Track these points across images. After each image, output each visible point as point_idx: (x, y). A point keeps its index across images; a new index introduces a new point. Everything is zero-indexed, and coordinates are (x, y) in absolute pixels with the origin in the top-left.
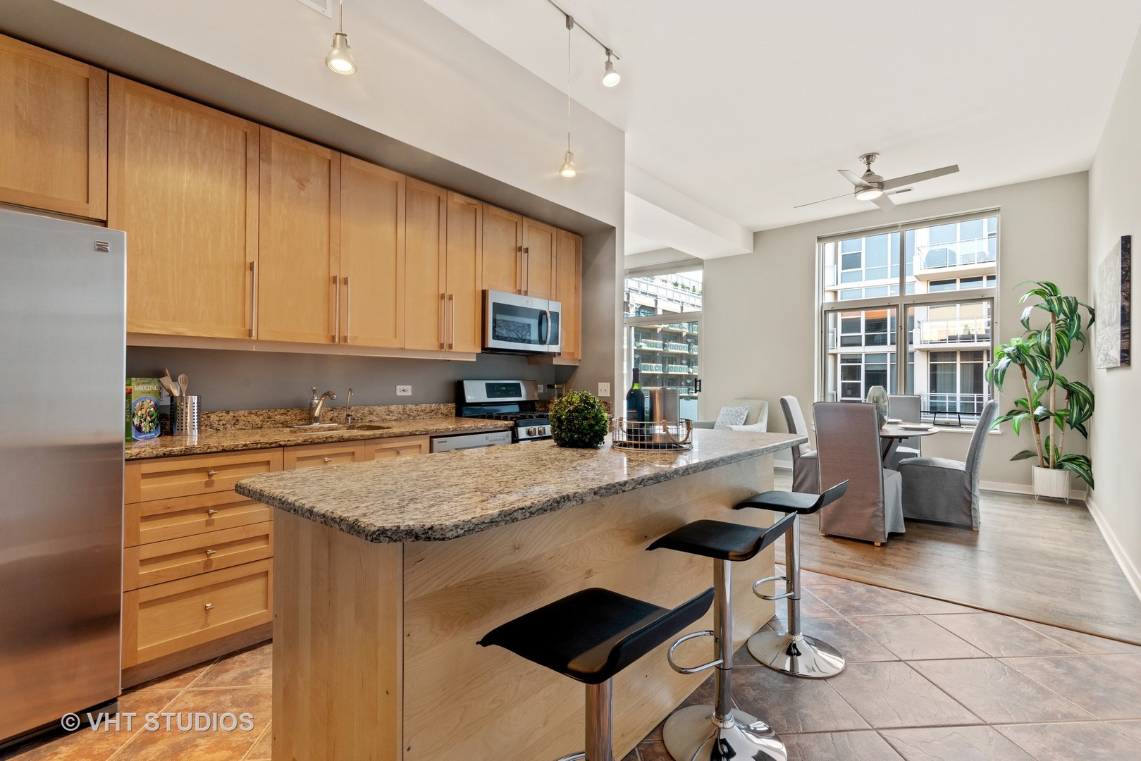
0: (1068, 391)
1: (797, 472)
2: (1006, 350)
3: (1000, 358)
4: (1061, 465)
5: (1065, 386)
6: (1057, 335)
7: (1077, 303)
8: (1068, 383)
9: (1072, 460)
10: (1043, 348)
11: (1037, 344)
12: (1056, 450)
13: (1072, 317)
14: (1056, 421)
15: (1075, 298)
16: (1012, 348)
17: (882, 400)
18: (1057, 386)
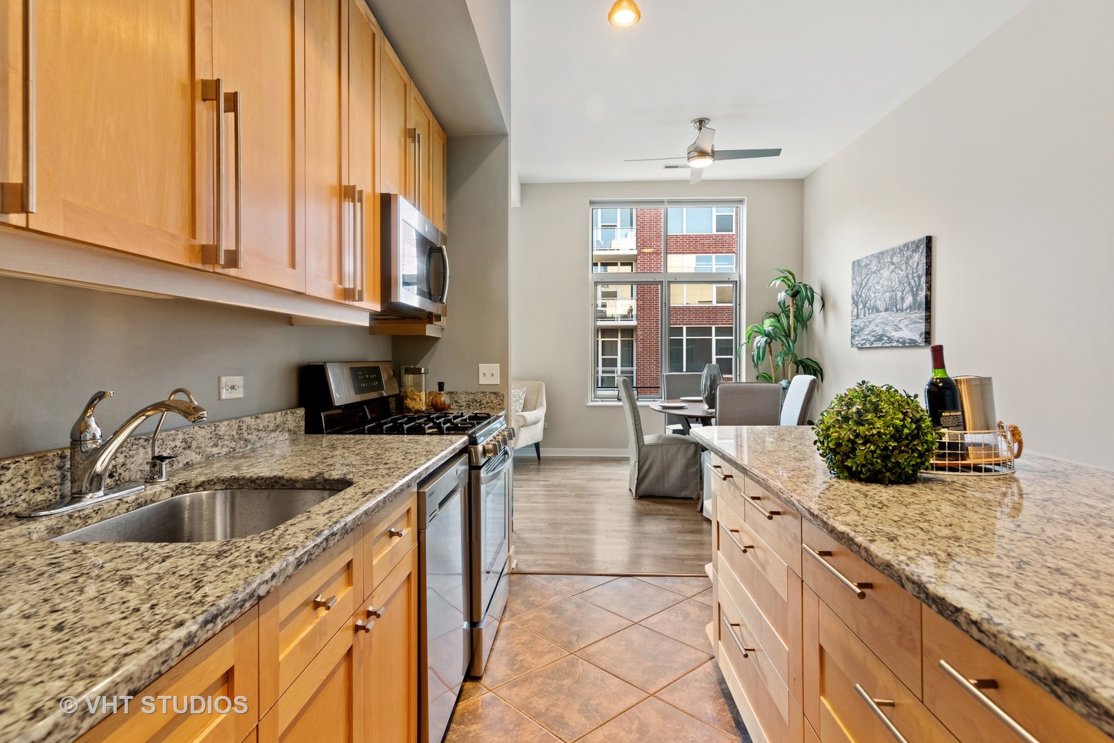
0: (798, 366)
1: (642, 462)
5: (797, 361)
6: (794, 317)
8: (799, 359)
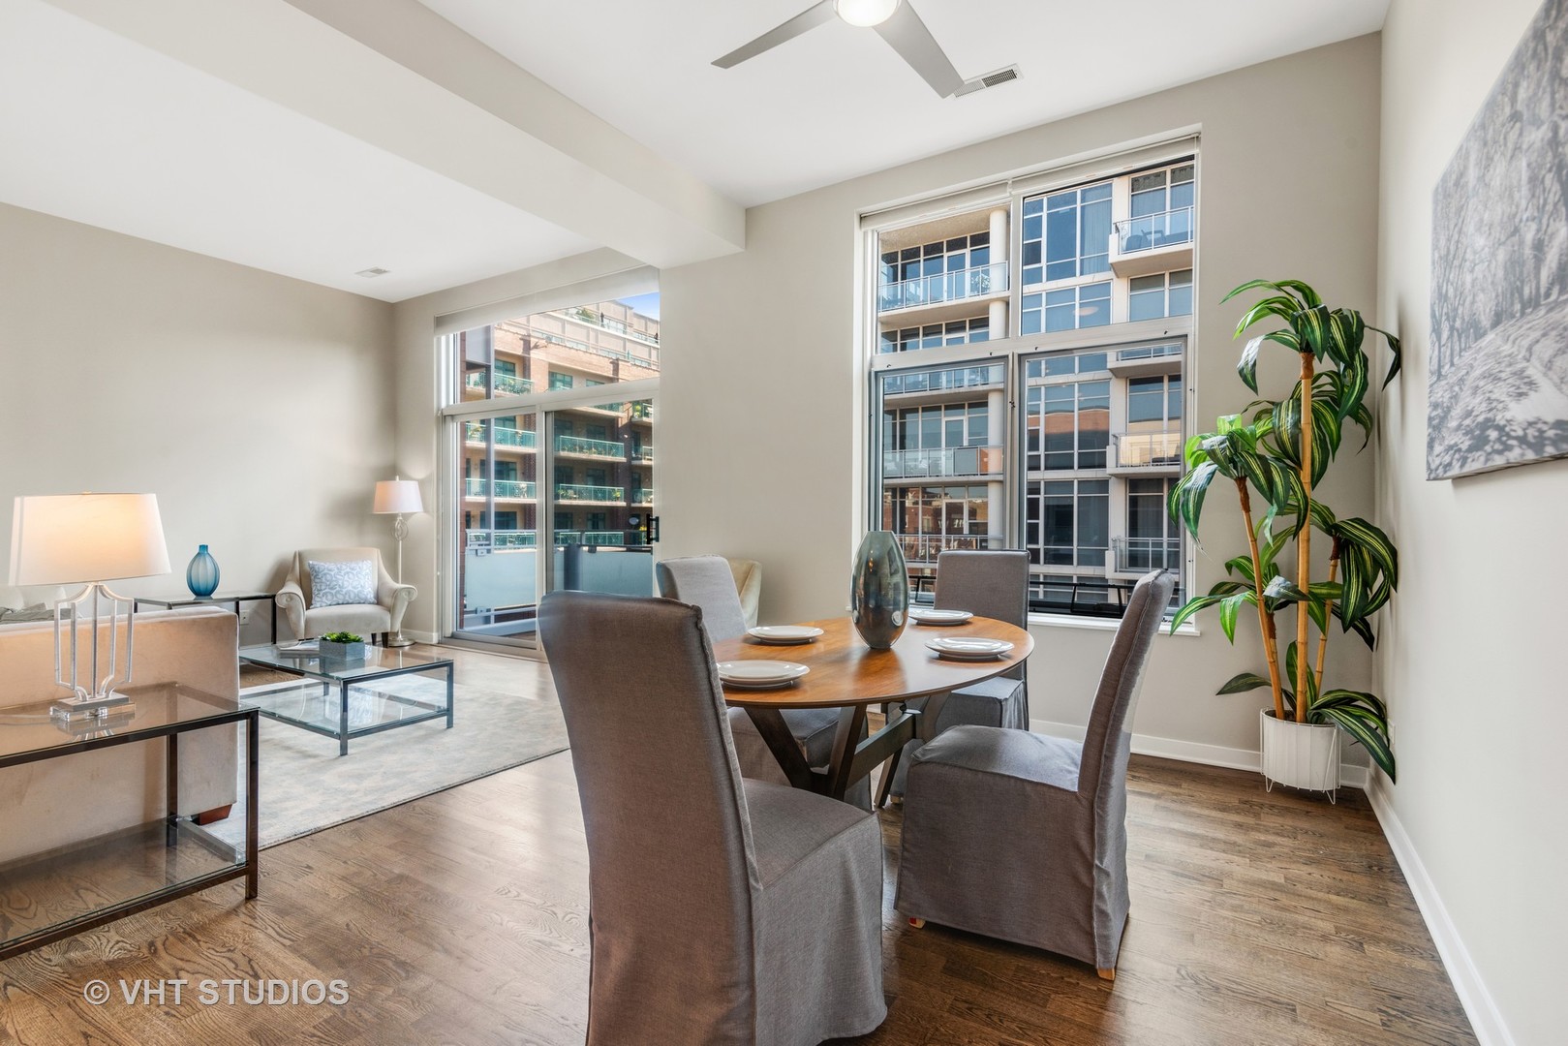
0: (1337, 540)
2: (1207, 444)
3: (1195, 465)
4: (1319, 714)
5: (1332, 528)
6: (1314, 411)
7: (1361, 325)
8: (1337, 521)
9: (1344, 702)
10: (1285, 437)
11: (1272, 431)
12: (1310, 677)
13: (1352, 358)
14: (1310, 612)
15: (1357, 313)
16: (1219, 438)
17: (886, 570)
18: (1314, 532)
